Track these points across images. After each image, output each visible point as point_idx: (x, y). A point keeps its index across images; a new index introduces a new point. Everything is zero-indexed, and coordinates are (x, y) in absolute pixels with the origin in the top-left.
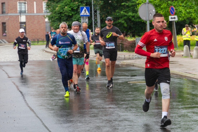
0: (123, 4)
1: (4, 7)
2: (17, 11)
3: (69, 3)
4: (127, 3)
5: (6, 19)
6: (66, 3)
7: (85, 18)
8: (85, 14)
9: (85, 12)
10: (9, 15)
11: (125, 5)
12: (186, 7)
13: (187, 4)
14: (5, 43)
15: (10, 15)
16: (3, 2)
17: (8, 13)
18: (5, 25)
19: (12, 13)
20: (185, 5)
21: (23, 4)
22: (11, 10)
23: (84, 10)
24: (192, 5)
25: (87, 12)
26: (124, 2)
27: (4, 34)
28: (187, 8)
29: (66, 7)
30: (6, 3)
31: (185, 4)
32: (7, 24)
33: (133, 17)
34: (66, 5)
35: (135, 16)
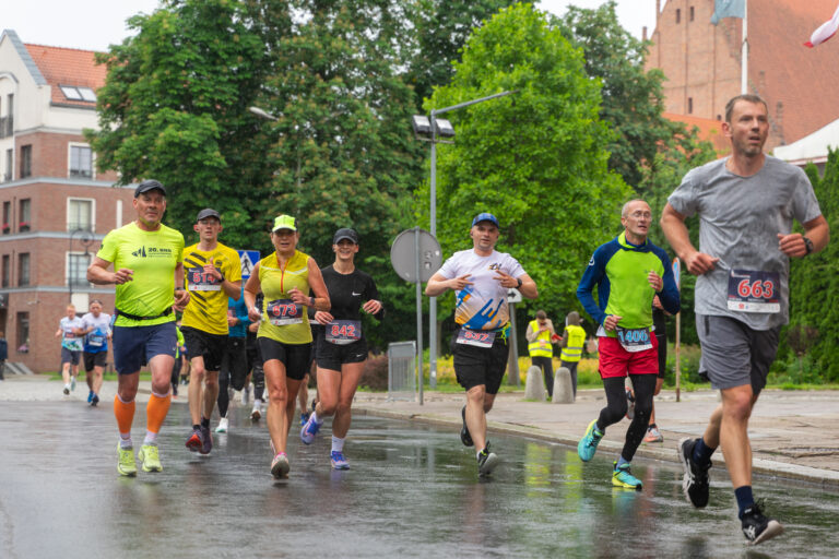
0: (369, 260)
1: (27, 268)
2: (64, 279)
4: (382, 257)
5: (30, 303)
10: (40, 289)
11: (374, 262)
12: (549, 262)
13: (555, 254)
14: (24, 373)
15: (43, 292)
16: (23, 251)
17: (36, 285)
18: (24, 320)
19: (48, 284)
20: (547, 259)
21: (83, 260)
22: (46, 275)
24: (568, 257)
26: (374, 255)
27: (23, 348)
28: (555, 267)
30: (31, 255)
31: (549, 255)
32: (31, 317)
33: (400, 297)
35: (407, 297)
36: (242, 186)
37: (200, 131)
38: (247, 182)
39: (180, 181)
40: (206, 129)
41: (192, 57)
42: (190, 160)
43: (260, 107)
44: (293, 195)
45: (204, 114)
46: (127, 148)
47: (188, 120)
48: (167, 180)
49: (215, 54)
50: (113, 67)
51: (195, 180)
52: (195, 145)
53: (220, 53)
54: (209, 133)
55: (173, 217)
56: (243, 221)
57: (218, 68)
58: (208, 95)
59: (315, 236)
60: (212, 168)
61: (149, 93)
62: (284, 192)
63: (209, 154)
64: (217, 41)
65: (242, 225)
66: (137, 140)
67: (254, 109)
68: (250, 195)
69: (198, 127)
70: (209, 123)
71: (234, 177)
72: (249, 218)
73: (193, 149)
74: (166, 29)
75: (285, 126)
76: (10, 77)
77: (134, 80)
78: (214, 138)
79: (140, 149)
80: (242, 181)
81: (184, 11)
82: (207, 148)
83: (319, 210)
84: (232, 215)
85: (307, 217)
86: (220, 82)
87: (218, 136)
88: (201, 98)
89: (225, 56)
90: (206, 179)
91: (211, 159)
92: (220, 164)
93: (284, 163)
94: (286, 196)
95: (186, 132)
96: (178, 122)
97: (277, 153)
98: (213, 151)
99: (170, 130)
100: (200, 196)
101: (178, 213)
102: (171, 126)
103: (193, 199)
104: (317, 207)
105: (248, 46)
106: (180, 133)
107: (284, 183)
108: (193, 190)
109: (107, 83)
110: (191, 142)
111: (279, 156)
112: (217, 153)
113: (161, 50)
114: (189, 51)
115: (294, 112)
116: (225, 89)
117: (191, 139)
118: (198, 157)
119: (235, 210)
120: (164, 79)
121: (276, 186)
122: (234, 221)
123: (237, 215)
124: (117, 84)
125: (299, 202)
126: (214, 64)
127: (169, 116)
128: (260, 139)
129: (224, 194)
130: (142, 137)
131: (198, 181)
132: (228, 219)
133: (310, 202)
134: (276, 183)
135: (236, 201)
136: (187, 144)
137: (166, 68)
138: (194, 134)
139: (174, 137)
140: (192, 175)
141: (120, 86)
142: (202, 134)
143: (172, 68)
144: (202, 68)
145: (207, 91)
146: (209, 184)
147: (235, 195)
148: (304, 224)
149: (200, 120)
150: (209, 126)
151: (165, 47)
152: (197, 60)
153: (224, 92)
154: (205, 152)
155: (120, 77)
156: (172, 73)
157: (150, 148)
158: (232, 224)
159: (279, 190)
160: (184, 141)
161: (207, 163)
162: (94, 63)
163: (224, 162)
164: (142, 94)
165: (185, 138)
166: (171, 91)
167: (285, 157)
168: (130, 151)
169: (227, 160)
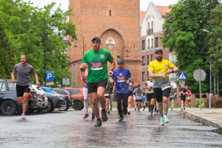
3: (192, 70)
6: (189, 70)
7: (182, 81)
8: (182, 78)
9: (183, 76)
23: (182, 75)
25: (184, 76)
29: (189, 74)
34: (189, 72)
36: (202, 52)
37: (188, 37)
38: (203, 51)
39: (184, 51)
40: (190, 36)
41: (186, 16)
42: (185, 45)
43: (206, 29)
44: (214, 54)
45: (190, 32)
46: (169, 42)
47: (185, 34)
48: (180, 51)
49: (193, 15)
50: (167, 19)
51: (187, 51)
52: (187, 41)
53: (194, 14)
54: (191, 37)
55: (183, 61)
56: (201, 62)
57: (194, 18)
58: (191, 26)
59: (220, 66)
60: (192, 47)
61: (175, 26)
62: (211, 54)
63: (191, 43)
64: (193, 11)
65: (201, 63)
66: (172, 40)
67: (204, 30)
68: (204, 54)
69: (188, 36)
70: (191, 35)
71: (199, 49)
72: (203, 61)
73: (186, 42)
74: (178, 9)
75: (212, 34)
76: (152, 16)
77: (172, 22)
78: (192, 39)
79: (173, 42)
80: (201, 50)
81: (184, 3)
82: (190, 42)
83: (221, 58)
84: (198, 60)
85: (218, 60)
86: (195, 23)
87: (193, 38)
88: (189, 27)
89: (196, 15)
90: (191, 50)
91: (191, 45)
92: (194, 46)
93: (212, 45)
94: (211, 55)
95: (184, 37)
96: (182, 34)
97: (210, 42)
98: (192, 42)
99: (180, 37)
100: (189, 55)
101: (184, 60)
102: (180, 36)
103: (187, 56)
104: (221, 57)
105: (202, 12)
106: (182, 38)
107: (211, 51)
108: (188, 53)
109: (165, 23)
110: (185, 40)
111: (211, 43)
112: (193, 43)
113: (178, 14)
114: (185, 14)
115: (215, 31)
116: (195, 24)
117: (185, 39)
118: (188, 44)
119: (199, 59)
120: (178, 22)
121: (209, 52)
122: (198, 62)
123: (199, 60)
124: (167, 24)
125: (215, 56)
126: (193, 17)
127: (180, 33)
128: (206, 38)
129: (196, 54)
130: (173, 39)
131: (188, 51)
132: (197, 61)
133: (219, 56)
134: (209, 51)
135: (200, 56)
136: (184, 41)
137: (179, 19)
138: (186, 38)
139: (180, 39)
140: (186, 49)
141: (168, 24)
142: (189, 38)
143: (180, 19)
144: (189, 19)
145: (191, 25)
146: (191, 52)
147: (200, 54)
148: (217, 62)
149: (188, 33)
150: (190, 35)
151: (178, 13)
152: (188, 17)
153: (195, 26)
154: (190, 43)
155: (168, 22)
156: (181, 20)
157: (175, 42)
158: (197, 63)
159: (210, 53)
160: (183, 40)
161: (190, 46)
162: (162, 18)
163: (195, 45)
164: (173, 26)
165: (184, 39)
166: (181, 26)
167: (212, 43)
168: (170, 43)
169: (196, 45)
